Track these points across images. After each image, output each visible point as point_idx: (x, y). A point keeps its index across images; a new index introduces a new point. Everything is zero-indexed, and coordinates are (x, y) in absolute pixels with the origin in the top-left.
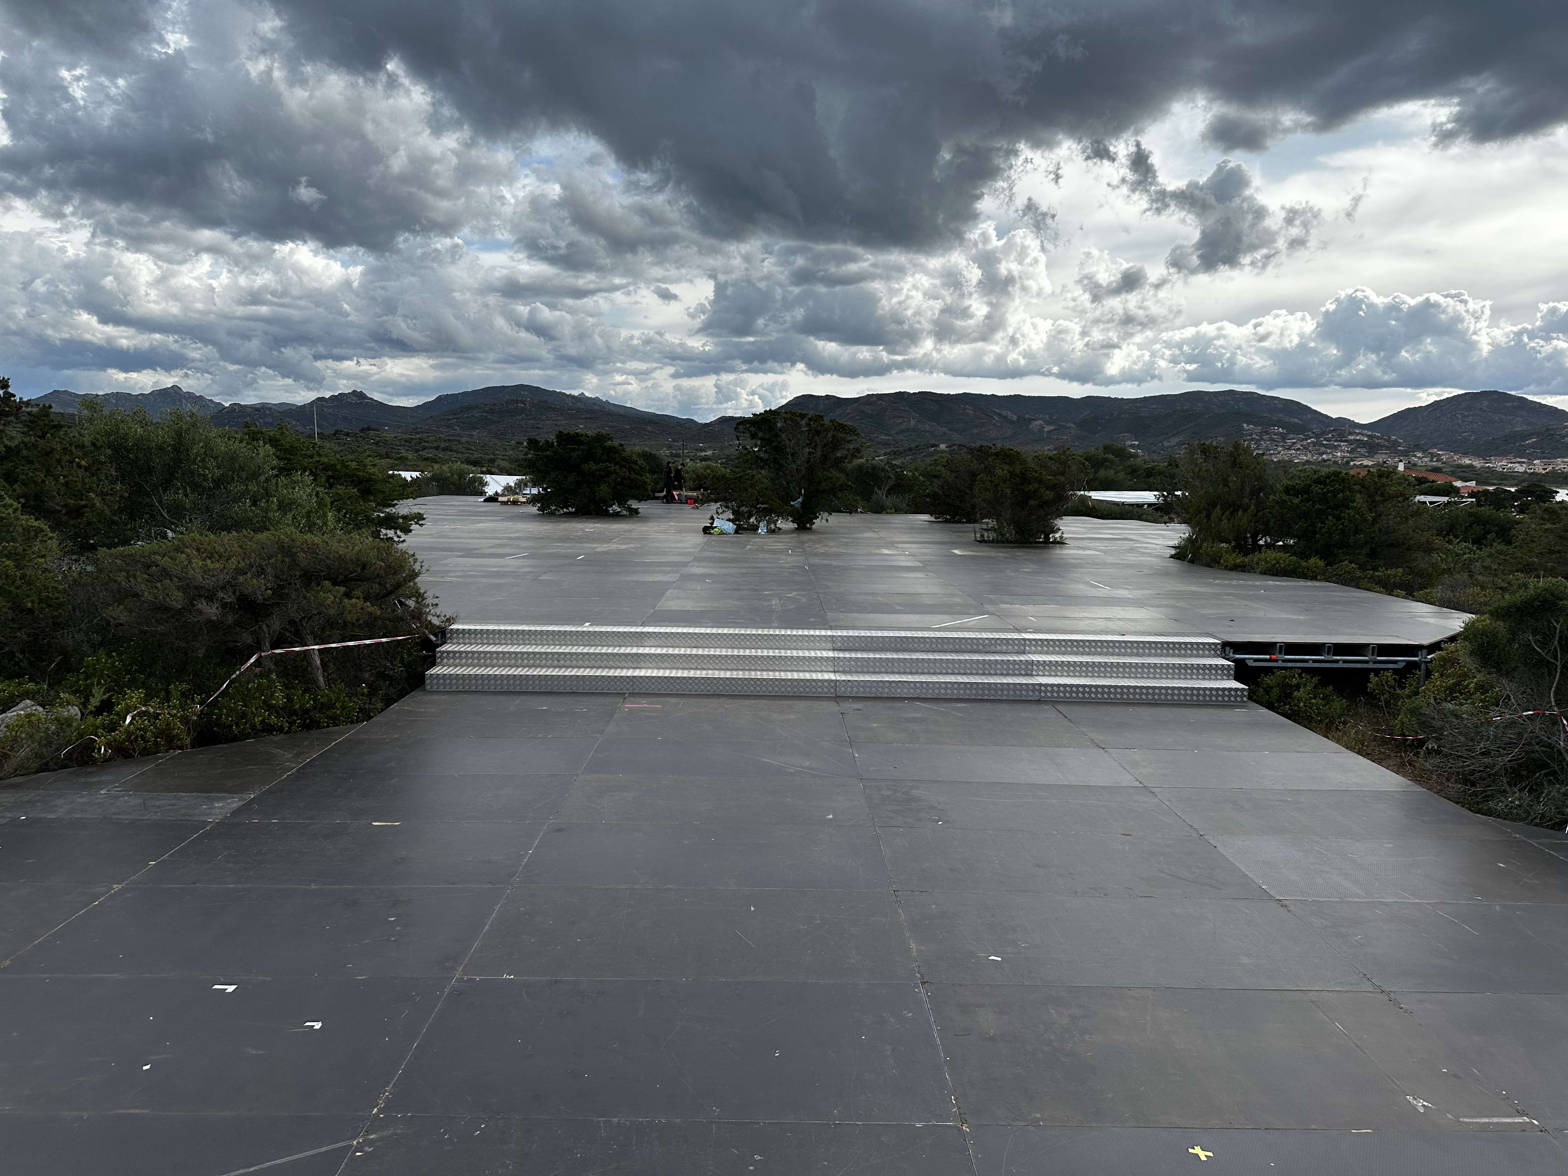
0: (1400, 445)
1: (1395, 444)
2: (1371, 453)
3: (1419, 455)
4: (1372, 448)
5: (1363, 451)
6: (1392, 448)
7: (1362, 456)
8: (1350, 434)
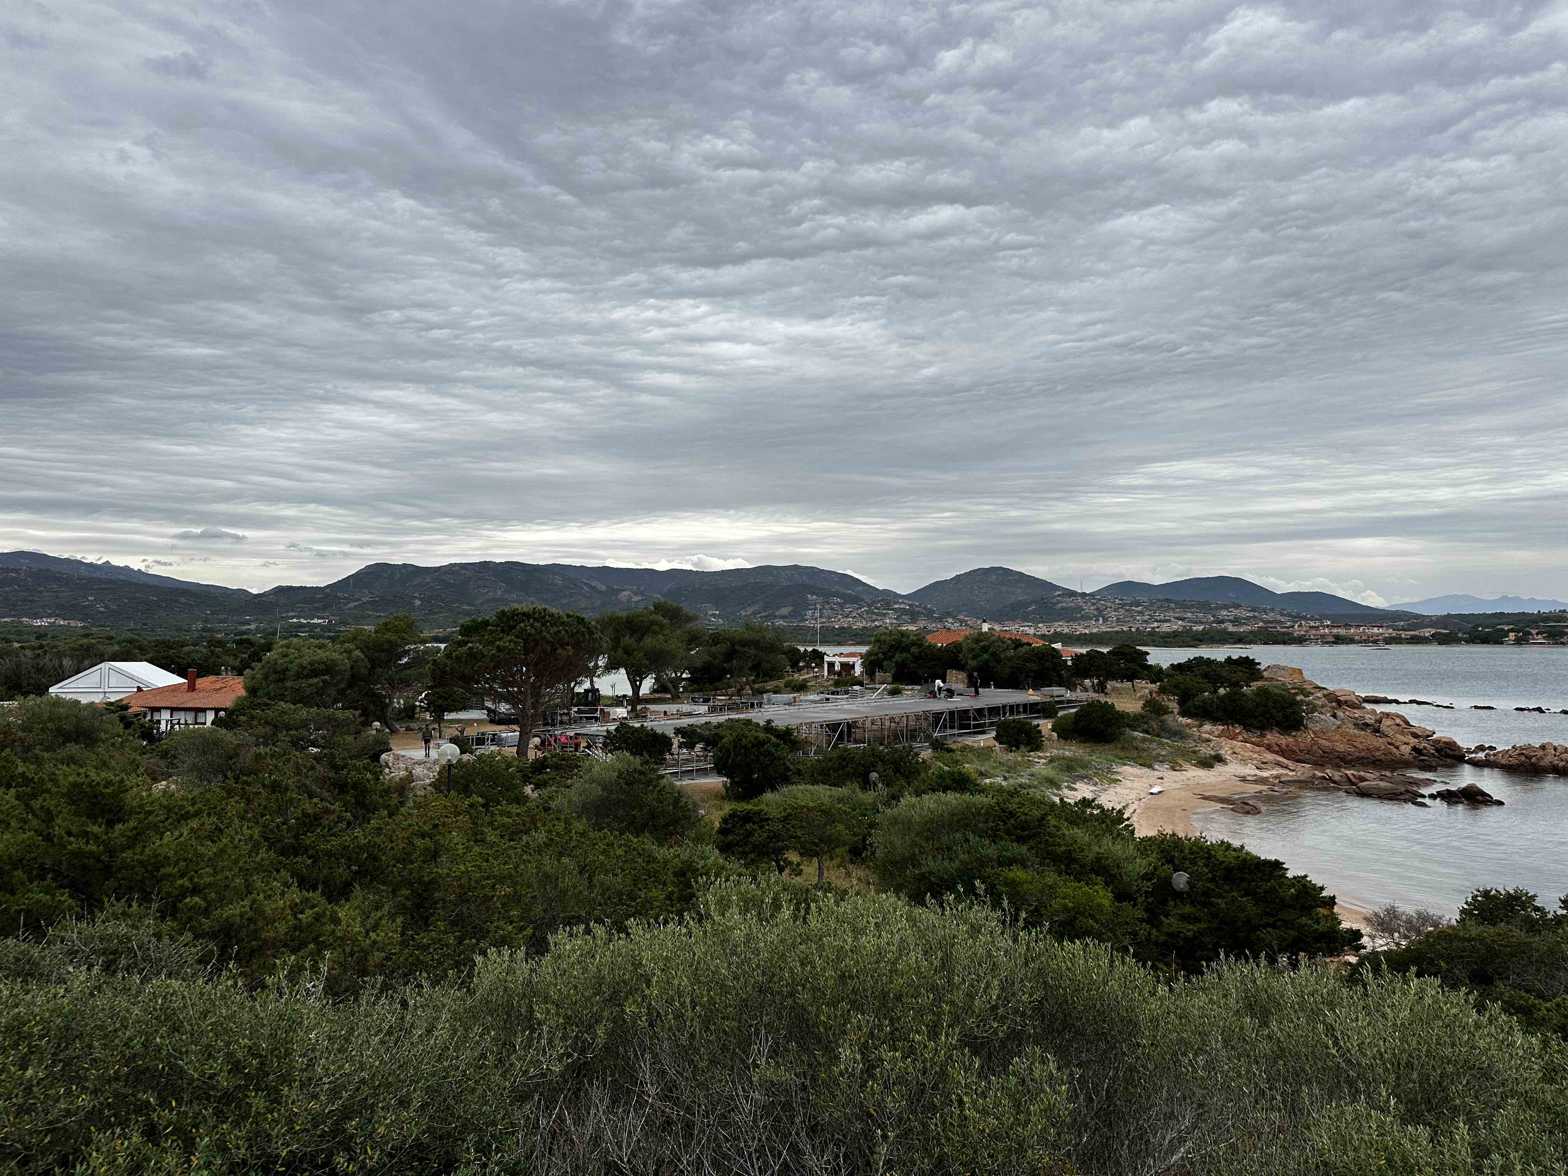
0: (934, 612)
1: (931, 611)
2: (913, 621)
3: (950, 620)
4: (914, 616)
5: (906, 617)
6: (929, 615)
7: (907, 622)
8: (895, 603)
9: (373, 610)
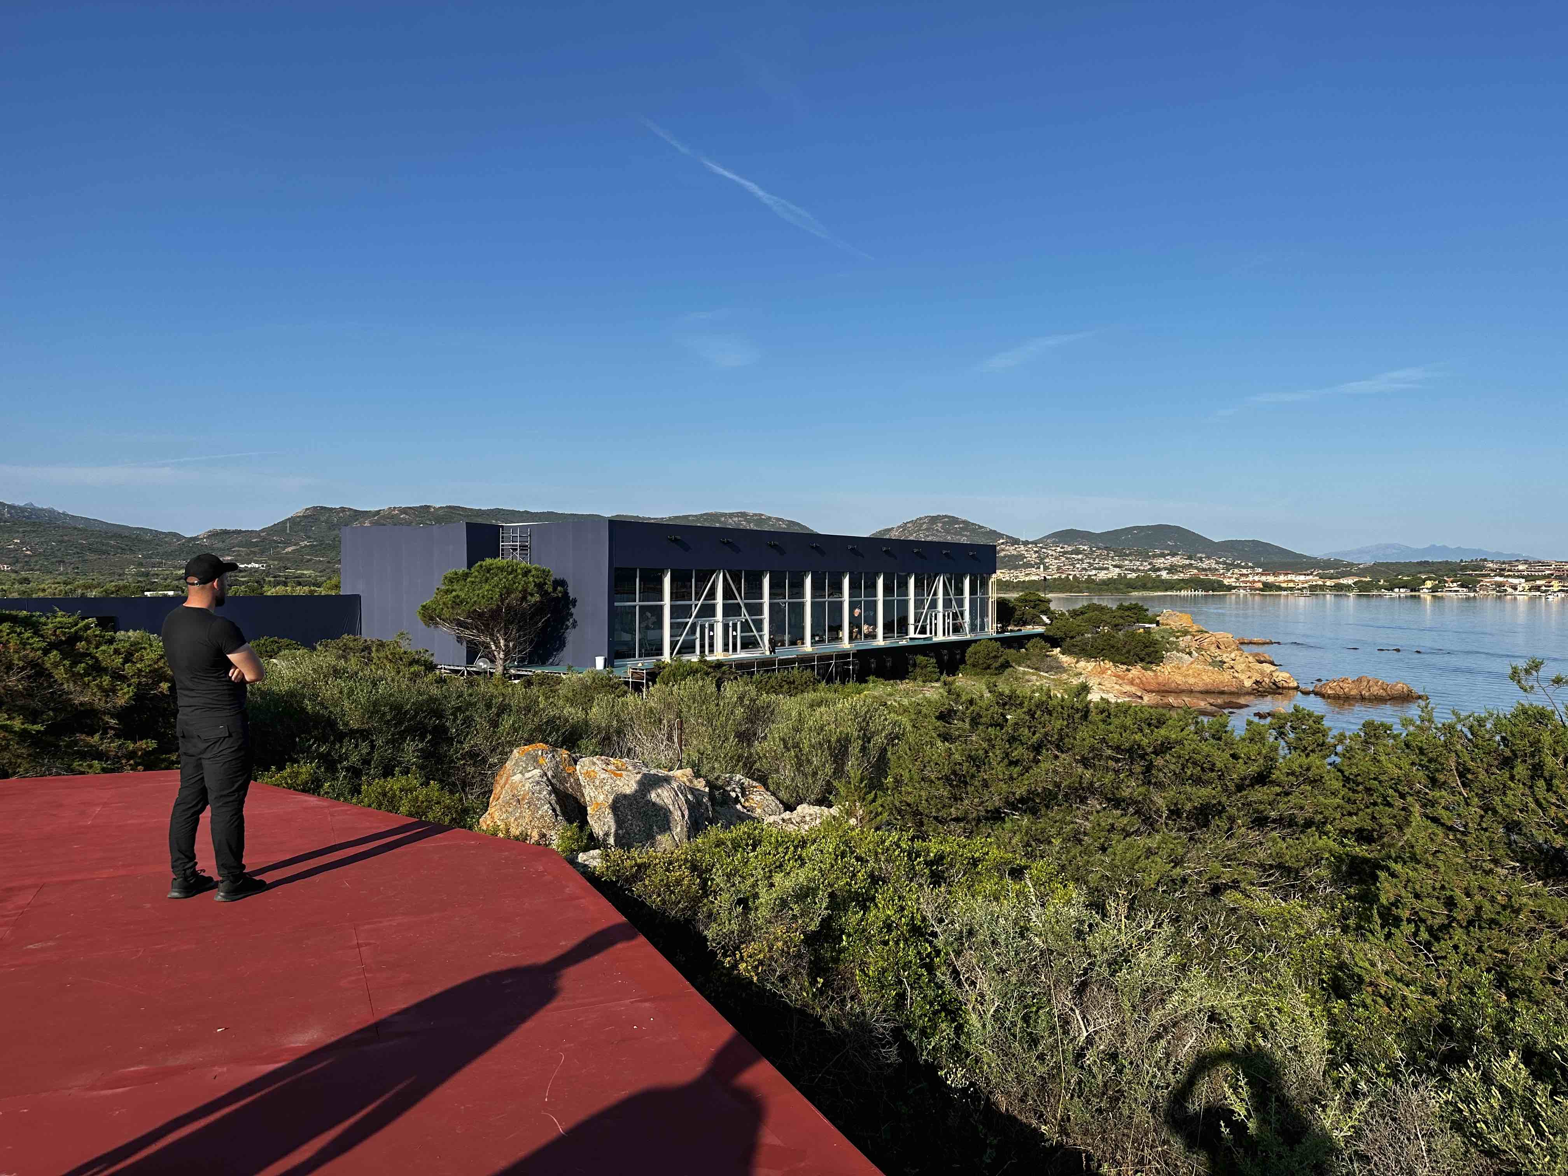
9: (312, 555)
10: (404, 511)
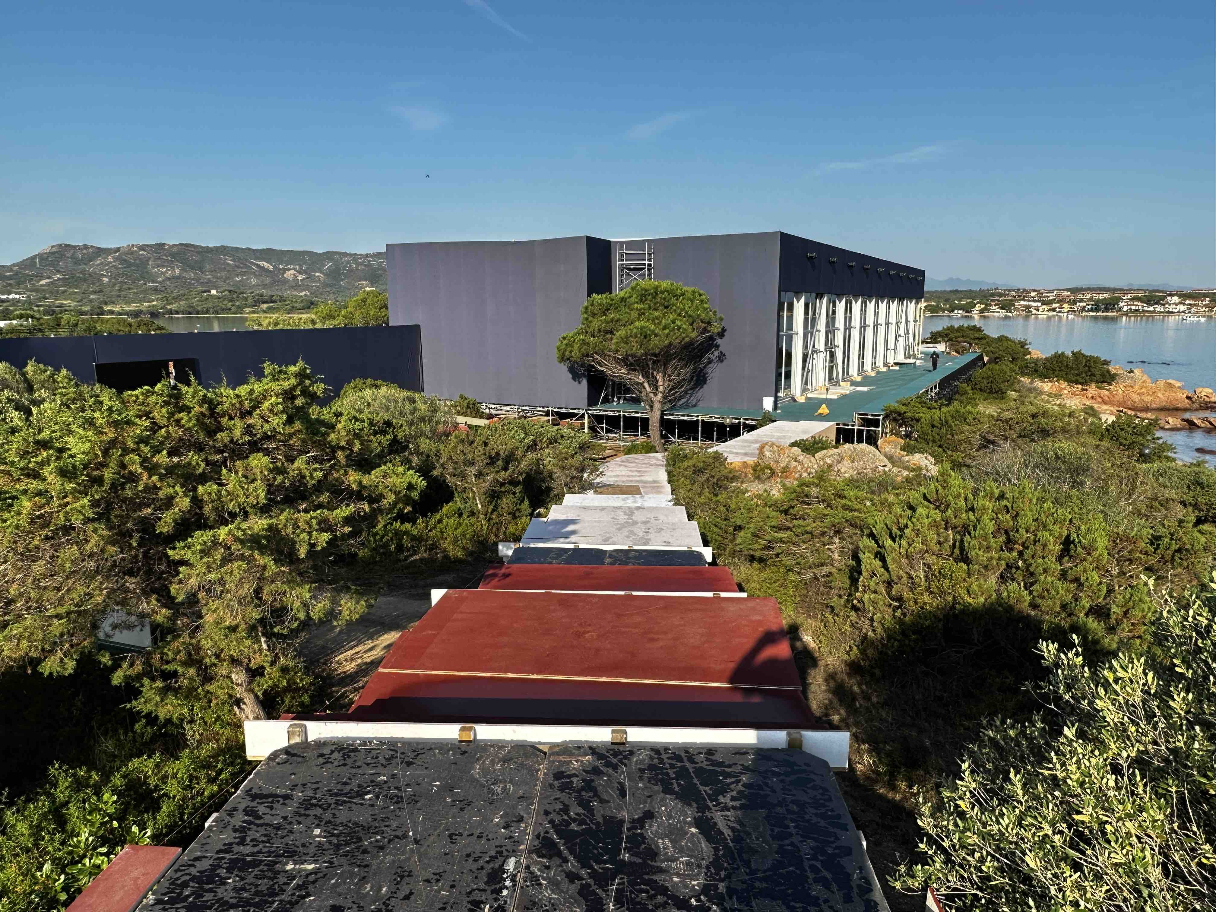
9: (65, 286)
10: (142, 248)
